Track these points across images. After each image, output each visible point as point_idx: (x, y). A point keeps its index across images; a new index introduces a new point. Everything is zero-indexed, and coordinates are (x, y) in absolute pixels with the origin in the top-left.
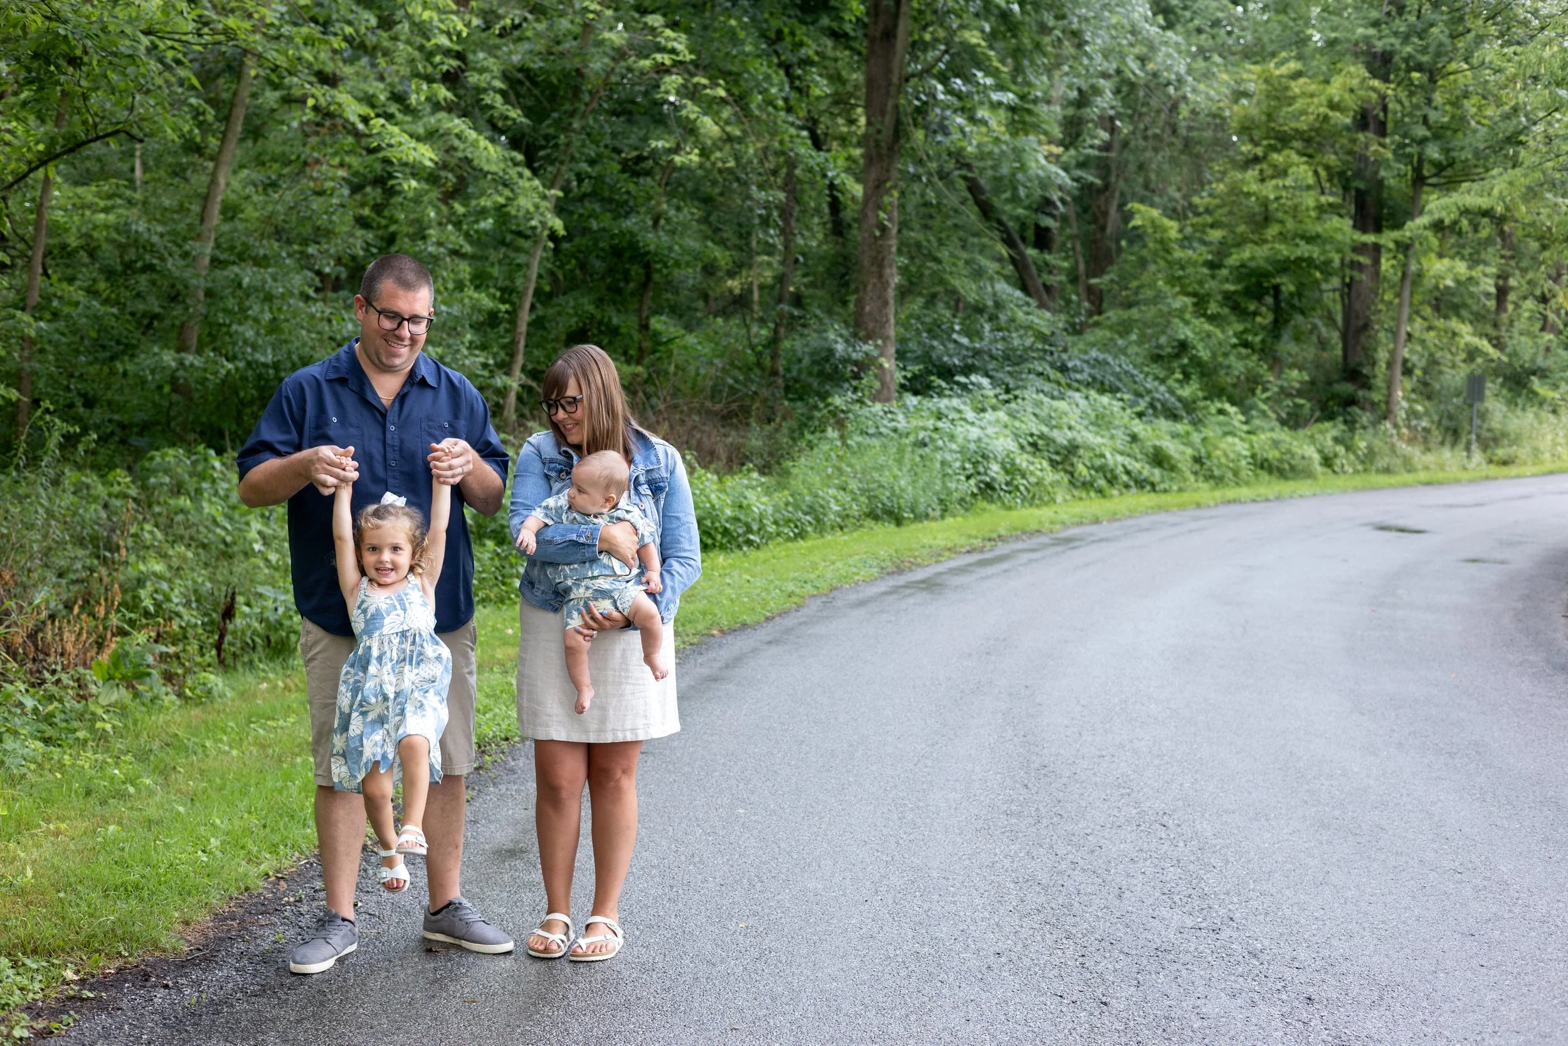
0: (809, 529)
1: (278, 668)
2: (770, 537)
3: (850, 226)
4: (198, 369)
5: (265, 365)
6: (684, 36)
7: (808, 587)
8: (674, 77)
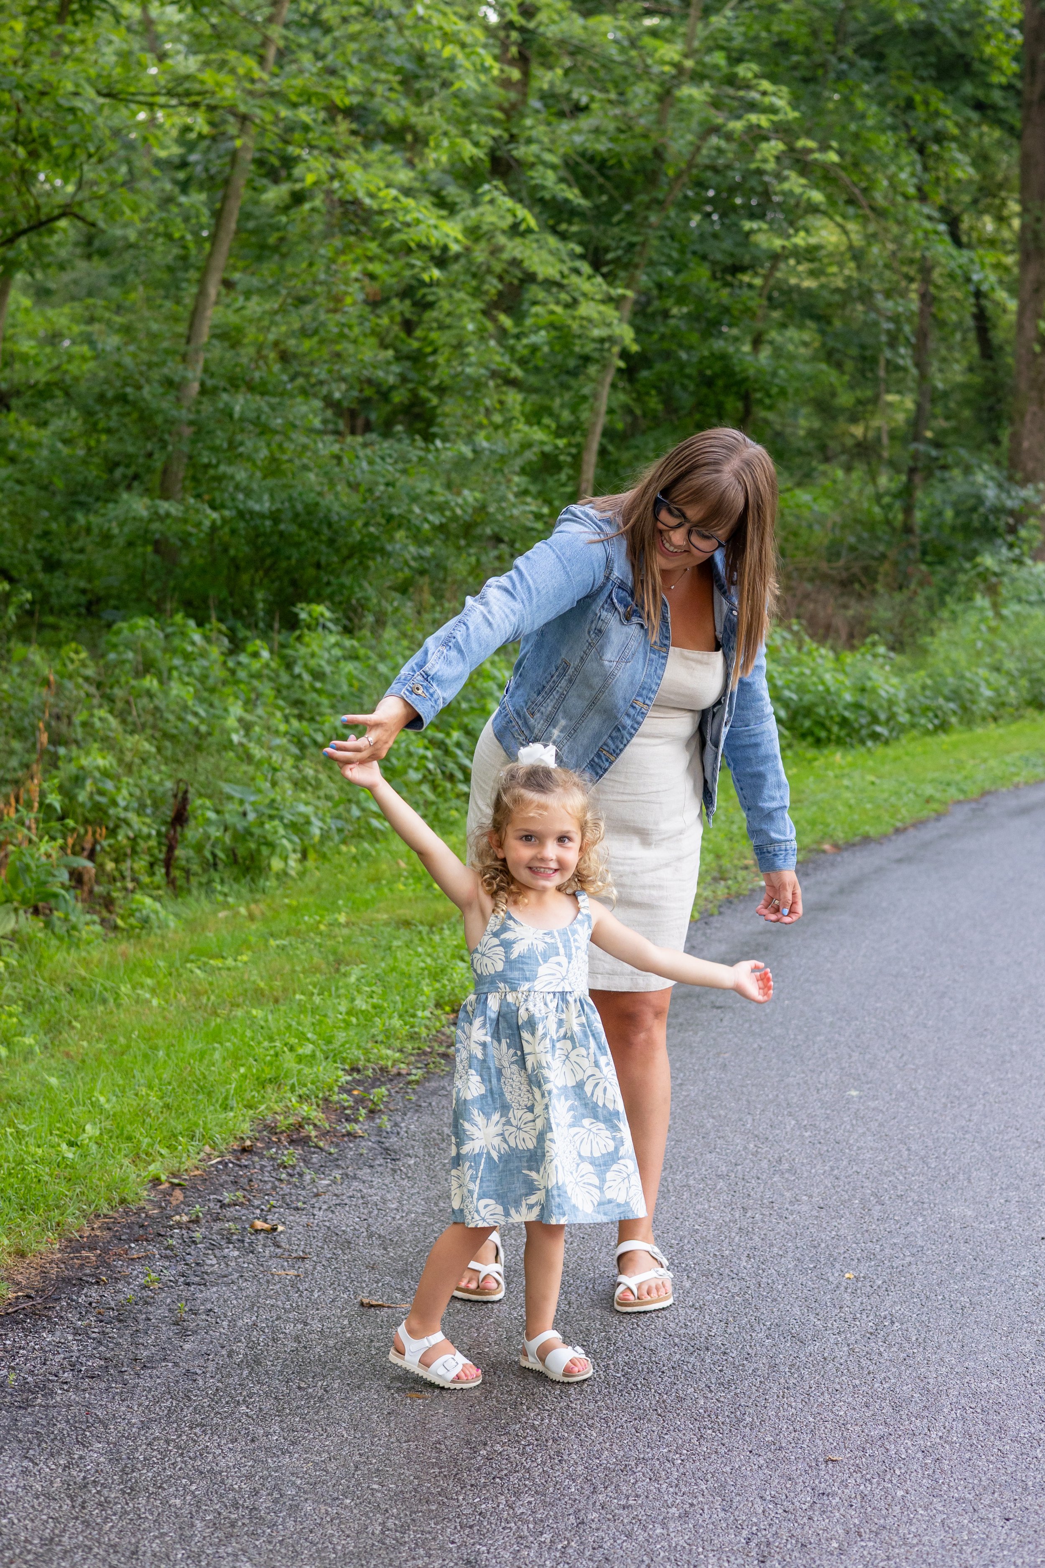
0: (954, 720)
1: (244, 891)
2: (903, 729)
3: (1001, 348)
4: (177, 520)
5: (262, 516)
6: (785, 89)
7: (953, 791)
8: (773, 143)
